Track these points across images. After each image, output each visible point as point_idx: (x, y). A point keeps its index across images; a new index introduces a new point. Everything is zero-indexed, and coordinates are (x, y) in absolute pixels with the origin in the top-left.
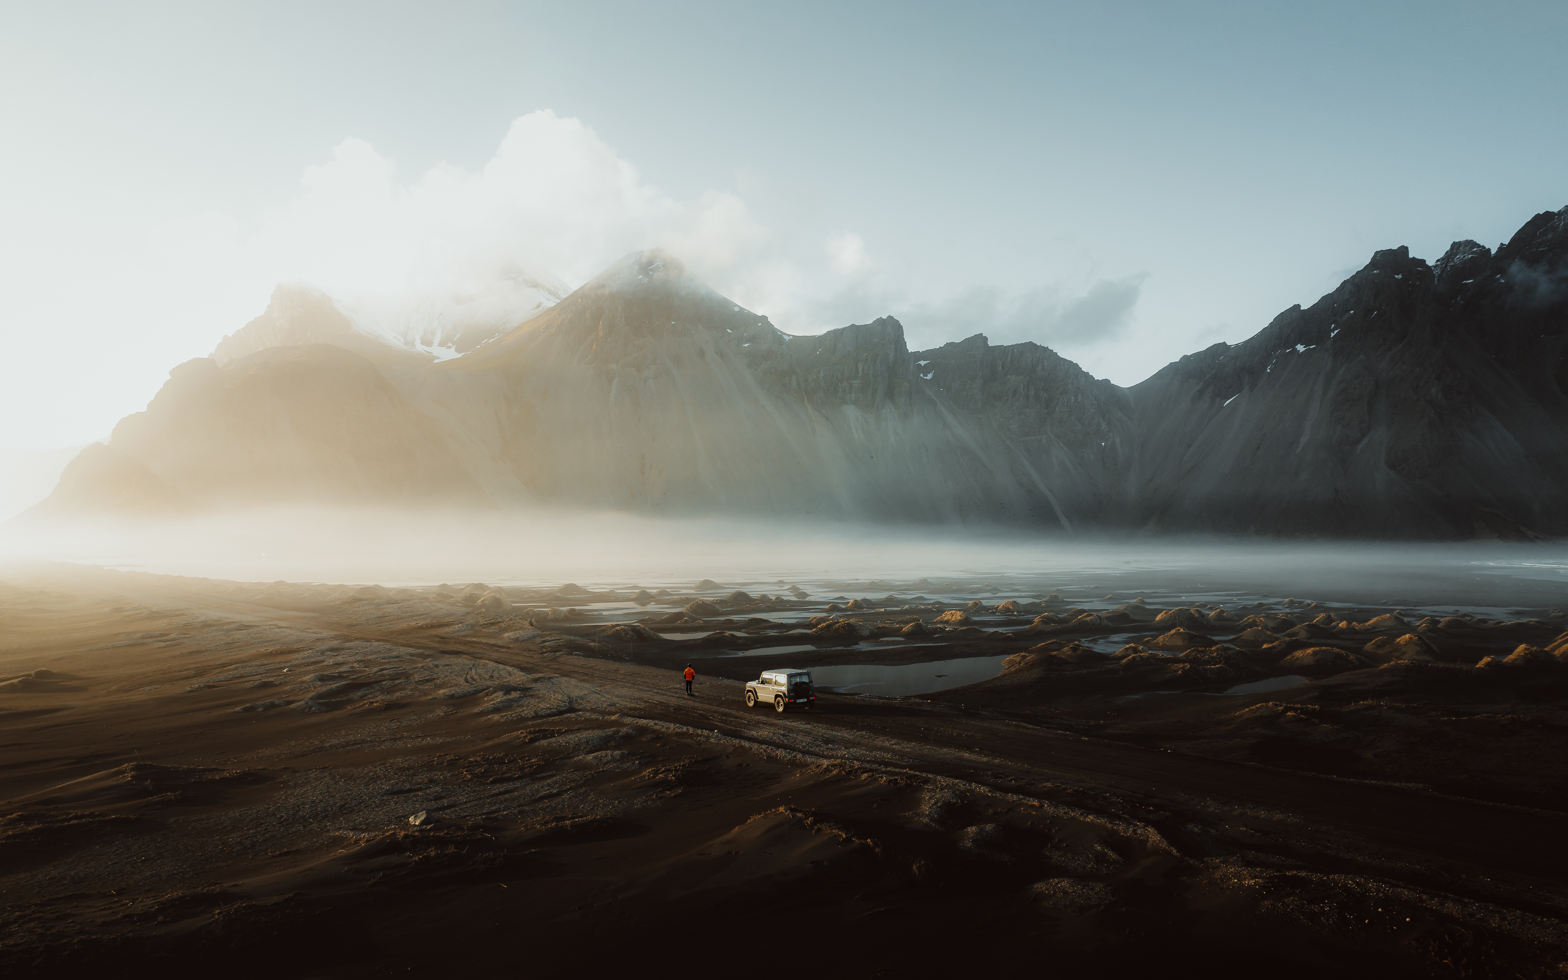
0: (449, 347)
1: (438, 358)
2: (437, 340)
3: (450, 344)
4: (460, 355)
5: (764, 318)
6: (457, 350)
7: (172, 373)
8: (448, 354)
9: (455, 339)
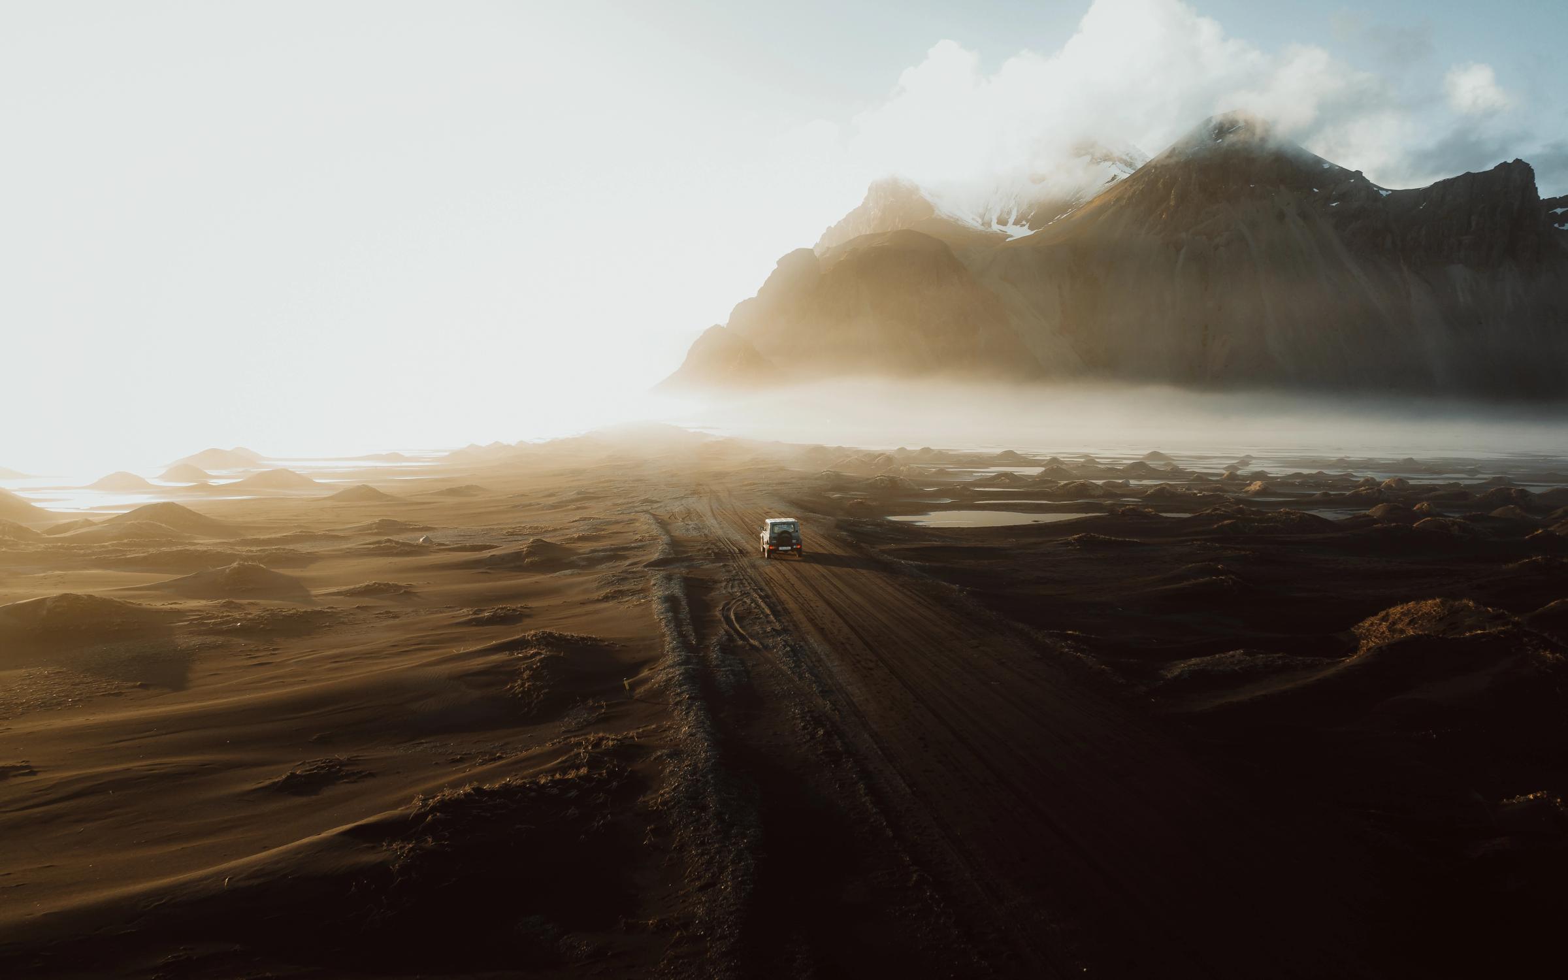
0: (1024, 225)
1: (1011, 236)
2: (1011, 220)
3: (1024, 222)
4: (1033, 232)
5: (1359, 173)
6: (1031, 228)
7: (779, 263)
8: (1019, 232)
9: (1029, 217)
